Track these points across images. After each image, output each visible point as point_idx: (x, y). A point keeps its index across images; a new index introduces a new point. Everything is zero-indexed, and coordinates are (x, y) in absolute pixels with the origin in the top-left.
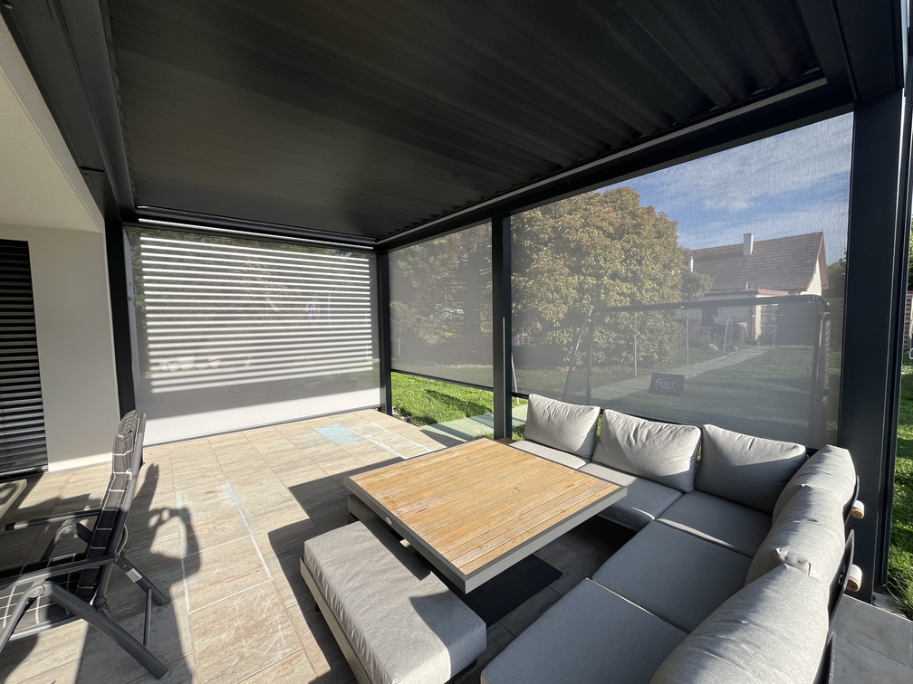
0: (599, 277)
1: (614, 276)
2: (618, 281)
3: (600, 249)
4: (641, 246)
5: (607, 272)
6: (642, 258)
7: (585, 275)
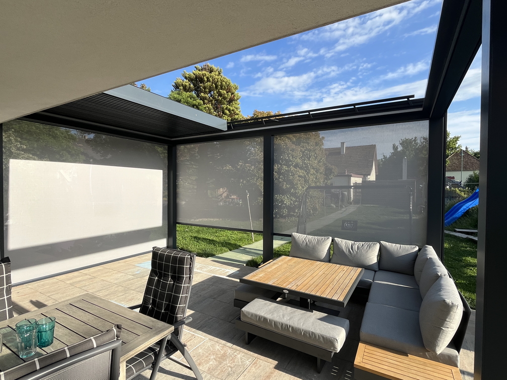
0: (288, 166)
1: (296, 166)
2: (298, 169)
3: (290, 151)
4: (310, 150)
5: (293, 163)
6: (310, 157)
7: (281, 165)
